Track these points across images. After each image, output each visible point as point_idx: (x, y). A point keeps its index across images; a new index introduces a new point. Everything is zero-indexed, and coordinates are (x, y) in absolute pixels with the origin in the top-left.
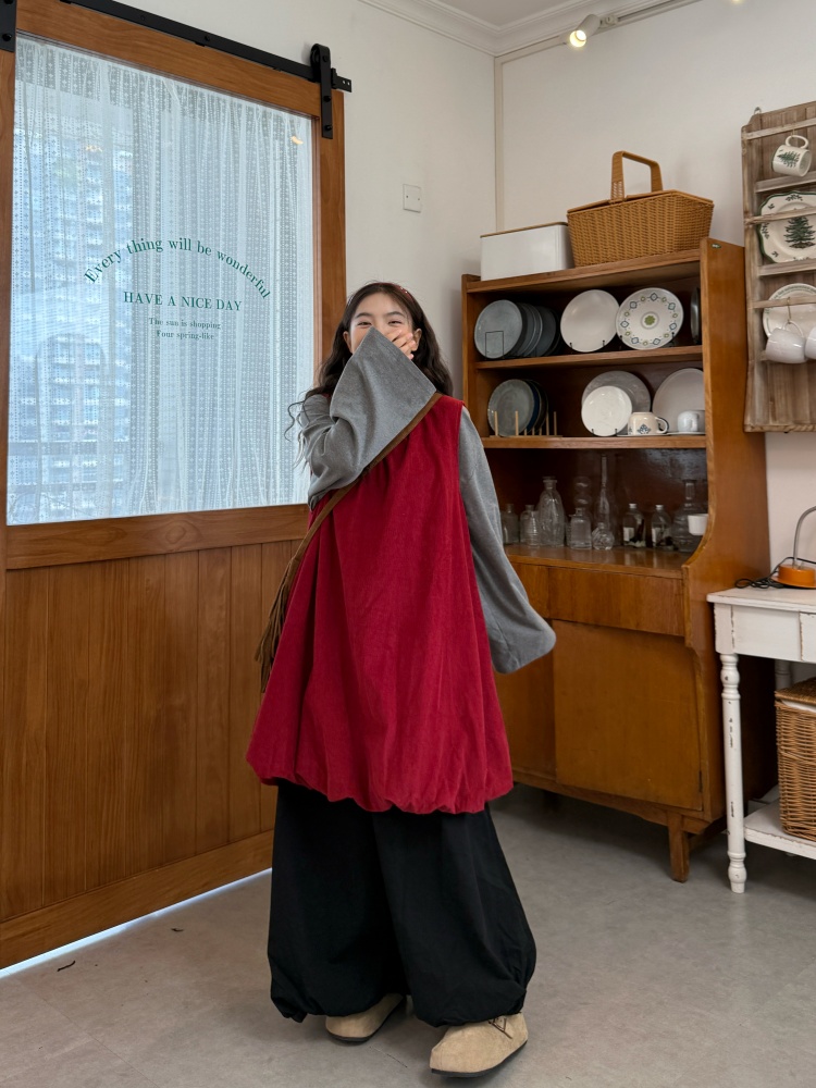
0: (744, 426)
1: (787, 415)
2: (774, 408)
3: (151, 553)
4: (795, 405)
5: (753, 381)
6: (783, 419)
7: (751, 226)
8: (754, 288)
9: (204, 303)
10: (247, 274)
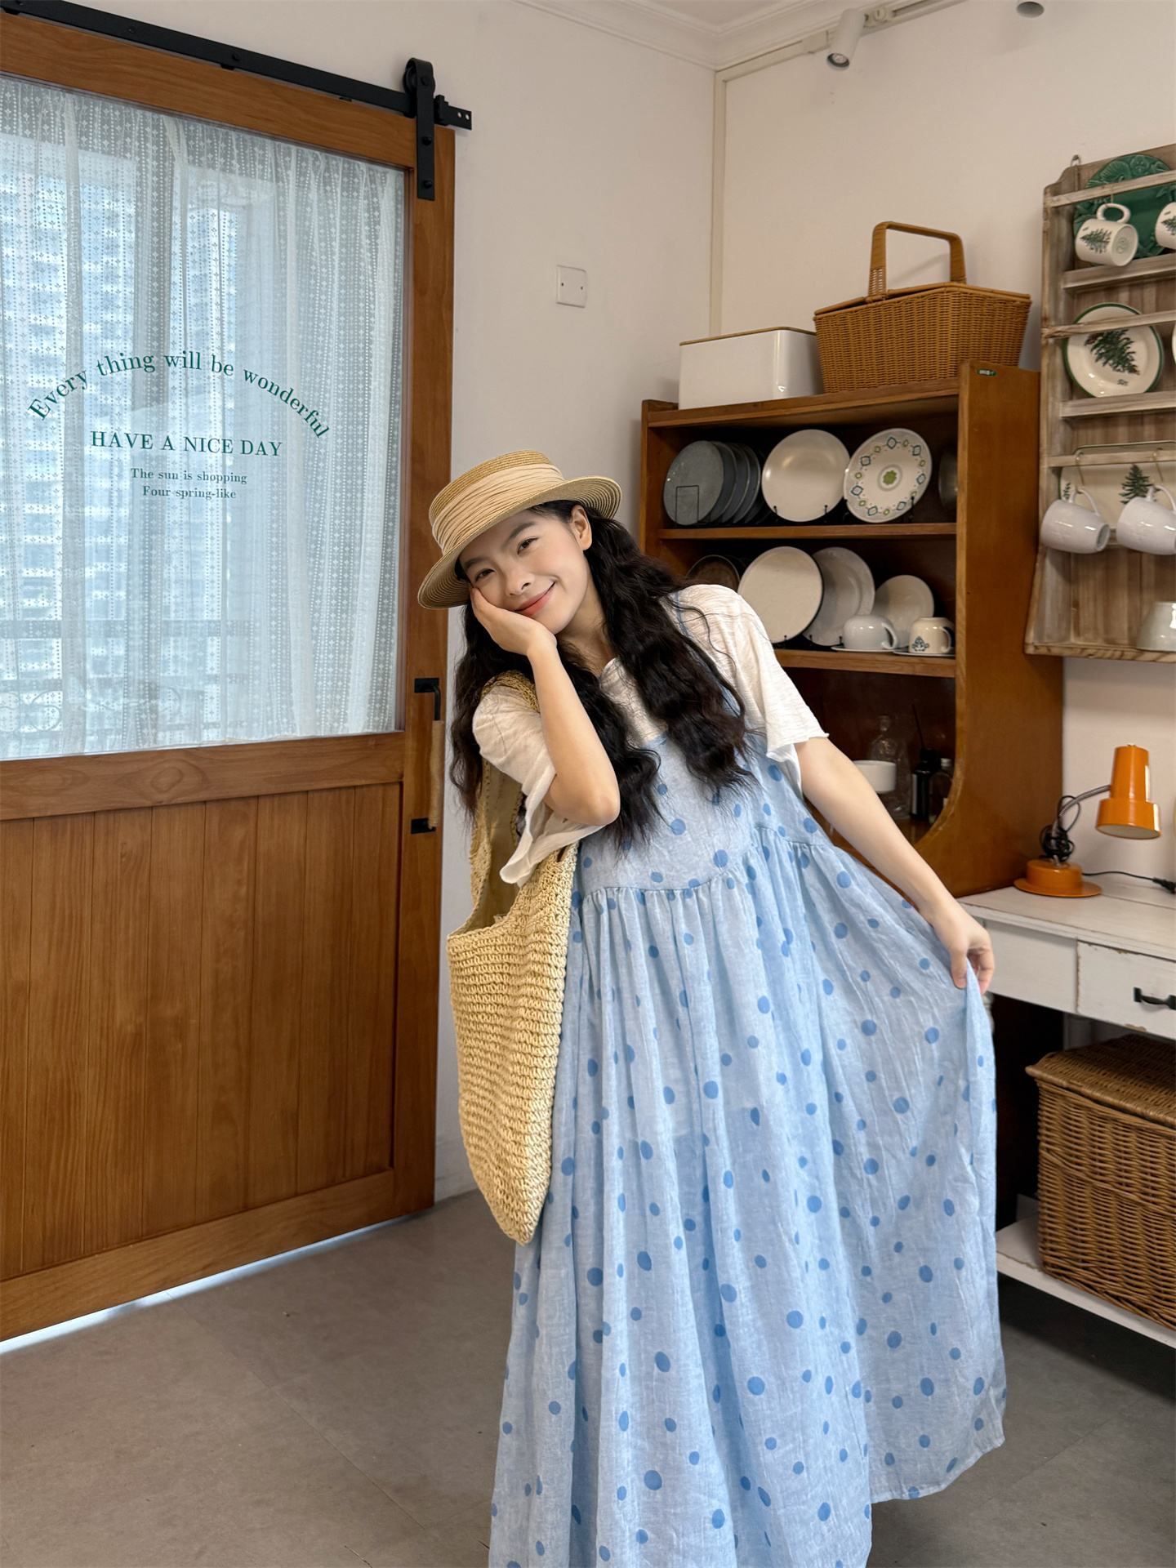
0: (1024, 645)
1: (1096, 629)
2: (1077, 617)
3: (129, 806)
4: (1107, 614)
5: (1042, 578)
6: (1090, 635)
7: (1051, 341)
8: (1051, 438)
9: (221, 446)
10: (292, 402)
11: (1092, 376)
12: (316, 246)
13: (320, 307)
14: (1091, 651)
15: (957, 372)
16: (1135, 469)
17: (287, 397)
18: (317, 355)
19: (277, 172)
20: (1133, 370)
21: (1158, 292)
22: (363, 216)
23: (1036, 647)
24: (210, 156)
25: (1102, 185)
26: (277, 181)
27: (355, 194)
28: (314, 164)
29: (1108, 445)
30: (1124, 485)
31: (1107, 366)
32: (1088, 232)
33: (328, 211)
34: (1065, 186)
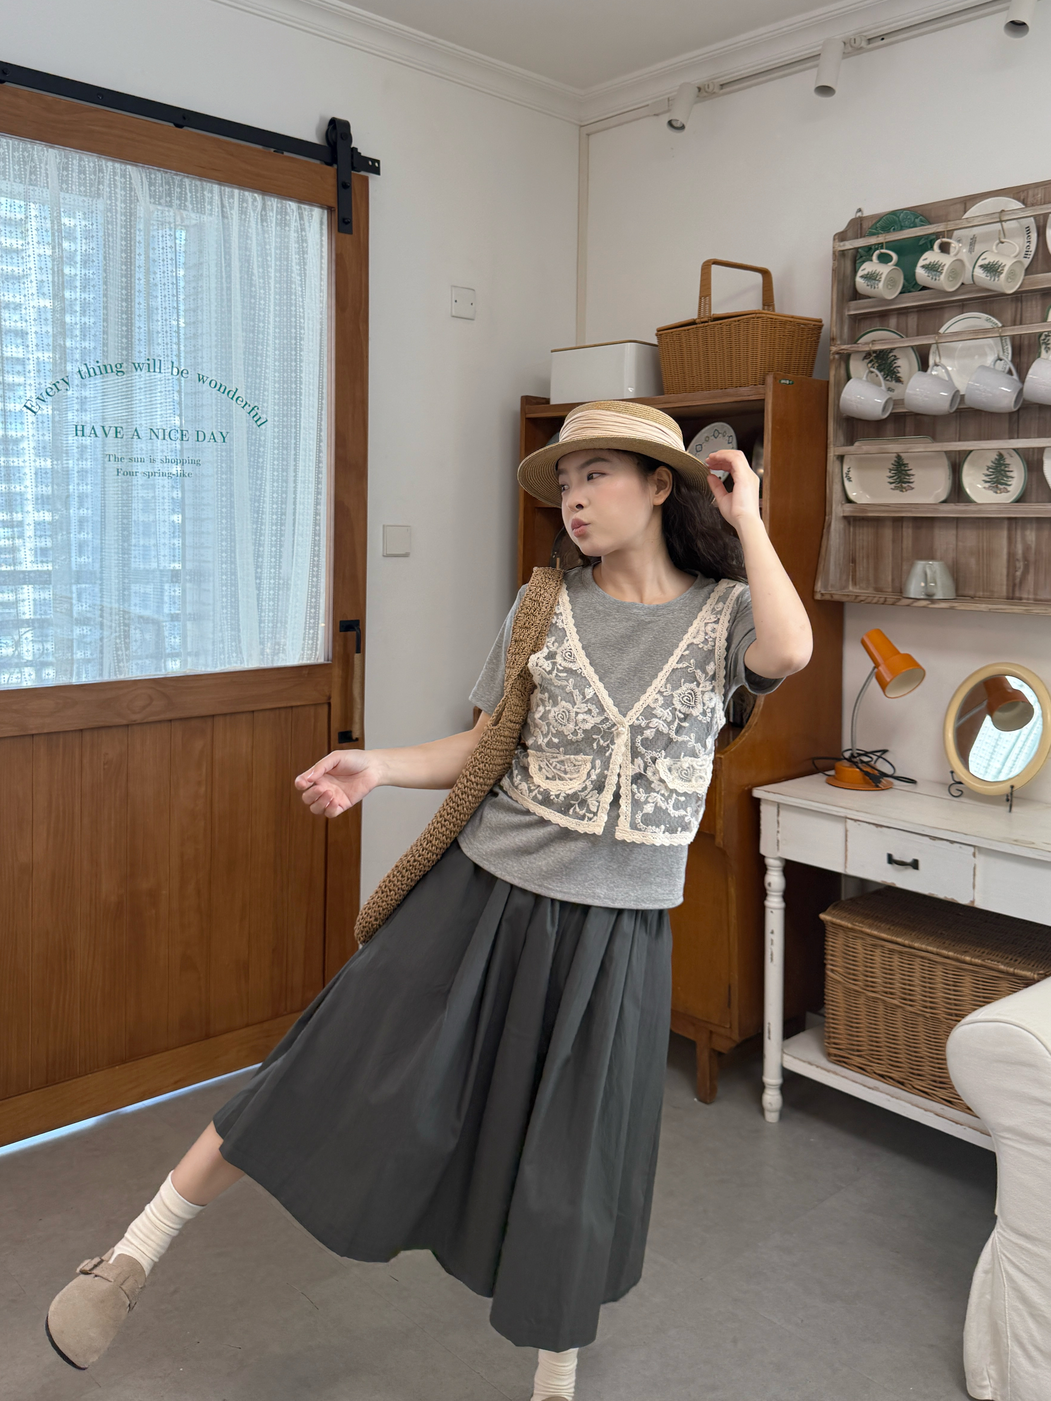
0: (813, 592)
1: (868, 580)
2: (854, 571)
3: (110, 724)
4: (876, 569)
6: (863, 585)
7: (837, 356)
8: (836, 433)
9: (179, 435)
10: (237, 399)
12: (255, 271)
13: (259, 321)
14: (863, 598)
15: (763, 382)
16: (899, 457)
17: (233, 396)
18: (257, 360)
19: (223, 211)
20: (898, 380)
21: (918, 319)
22: (293, 246)
23: (821, 595)
24: (168, 198)
25: (877, 234)
26: (223, 217)
27: (287, 228)
28: (253, 204)
29: (879, 438)
30: (891, 470)
32: (866, 273)
33: (265, 242)
34: (850, 234)
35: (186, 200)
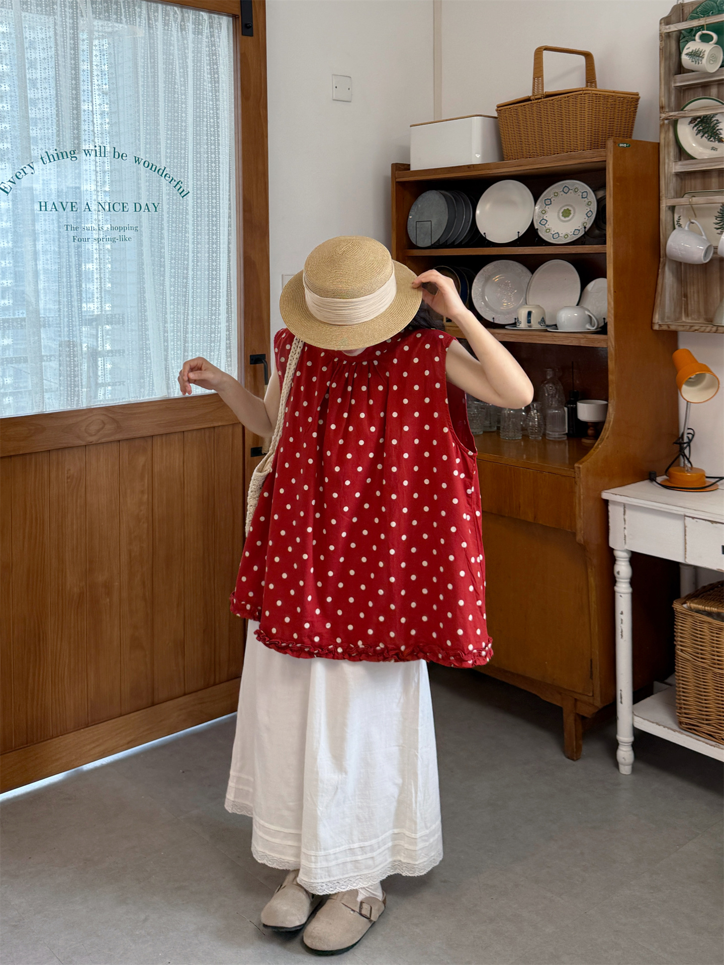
0: (652, 324)
1: (699, 312)
2: (687, 304)
3: (69, 445)
4: (706, 302)
5: (663, 278)
6: (695, 316)
7: (666, 122)
8: (668, 185)
9: (121, 207)
10: (165, 176)
11: (694, 145)
12: (177, 72)
13: (181, 112)
14: (696, 328)
15: (604, 146)
17: (161, 172)
18: (181, 144)
19: (149, 23)
20: (720, 140)
23: (660, 325)
24: (107, 14)
25: (698, 18)
26: (150, 28)
27: (200, 36)
28: (174, 17)
29: (706, 190)
30: (717, 217)
31: (704, 138)
32: (690, 50)
33: (184, 47)
34: (673, 18)
35: (121, 15)
